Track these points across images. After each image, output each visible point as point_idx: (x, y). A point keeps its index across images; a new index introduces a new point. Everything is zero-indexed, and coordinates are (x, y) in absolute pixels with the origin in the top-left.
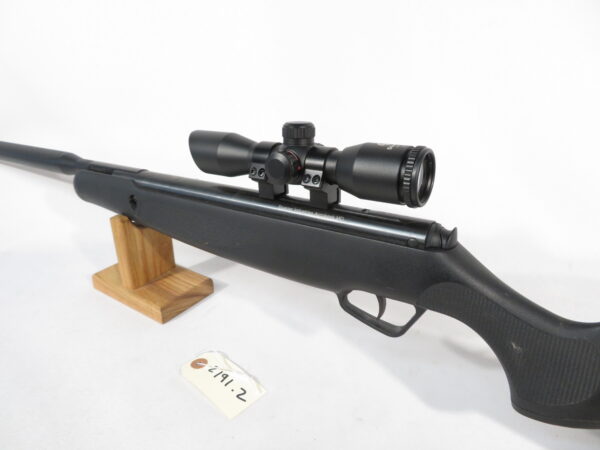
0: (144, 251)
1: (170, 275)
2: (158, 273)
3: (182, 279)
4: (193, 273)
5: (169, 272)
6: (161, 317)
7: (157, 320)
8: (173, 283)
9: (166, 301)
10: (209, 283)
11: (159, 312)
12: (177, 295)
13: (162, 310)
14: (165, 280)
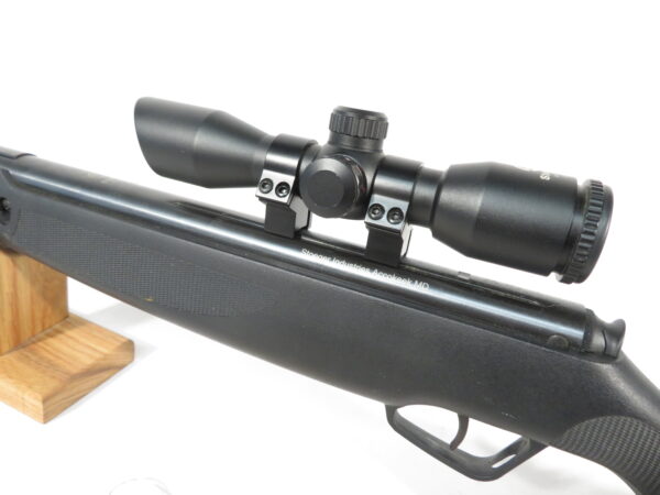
0: (15, 296)
1: (59, 332)
2: (39, 329)
3: (83, 340)
4: (100, 329)
5: (58, 326)
6: (42, 413)
7: (34, 417)
8: (65, 349)
9: (53, 384)
10: (129, 347)
11: (40, 405)
12: (74, 370)
13: (45, 401)
14: (50, 340)
